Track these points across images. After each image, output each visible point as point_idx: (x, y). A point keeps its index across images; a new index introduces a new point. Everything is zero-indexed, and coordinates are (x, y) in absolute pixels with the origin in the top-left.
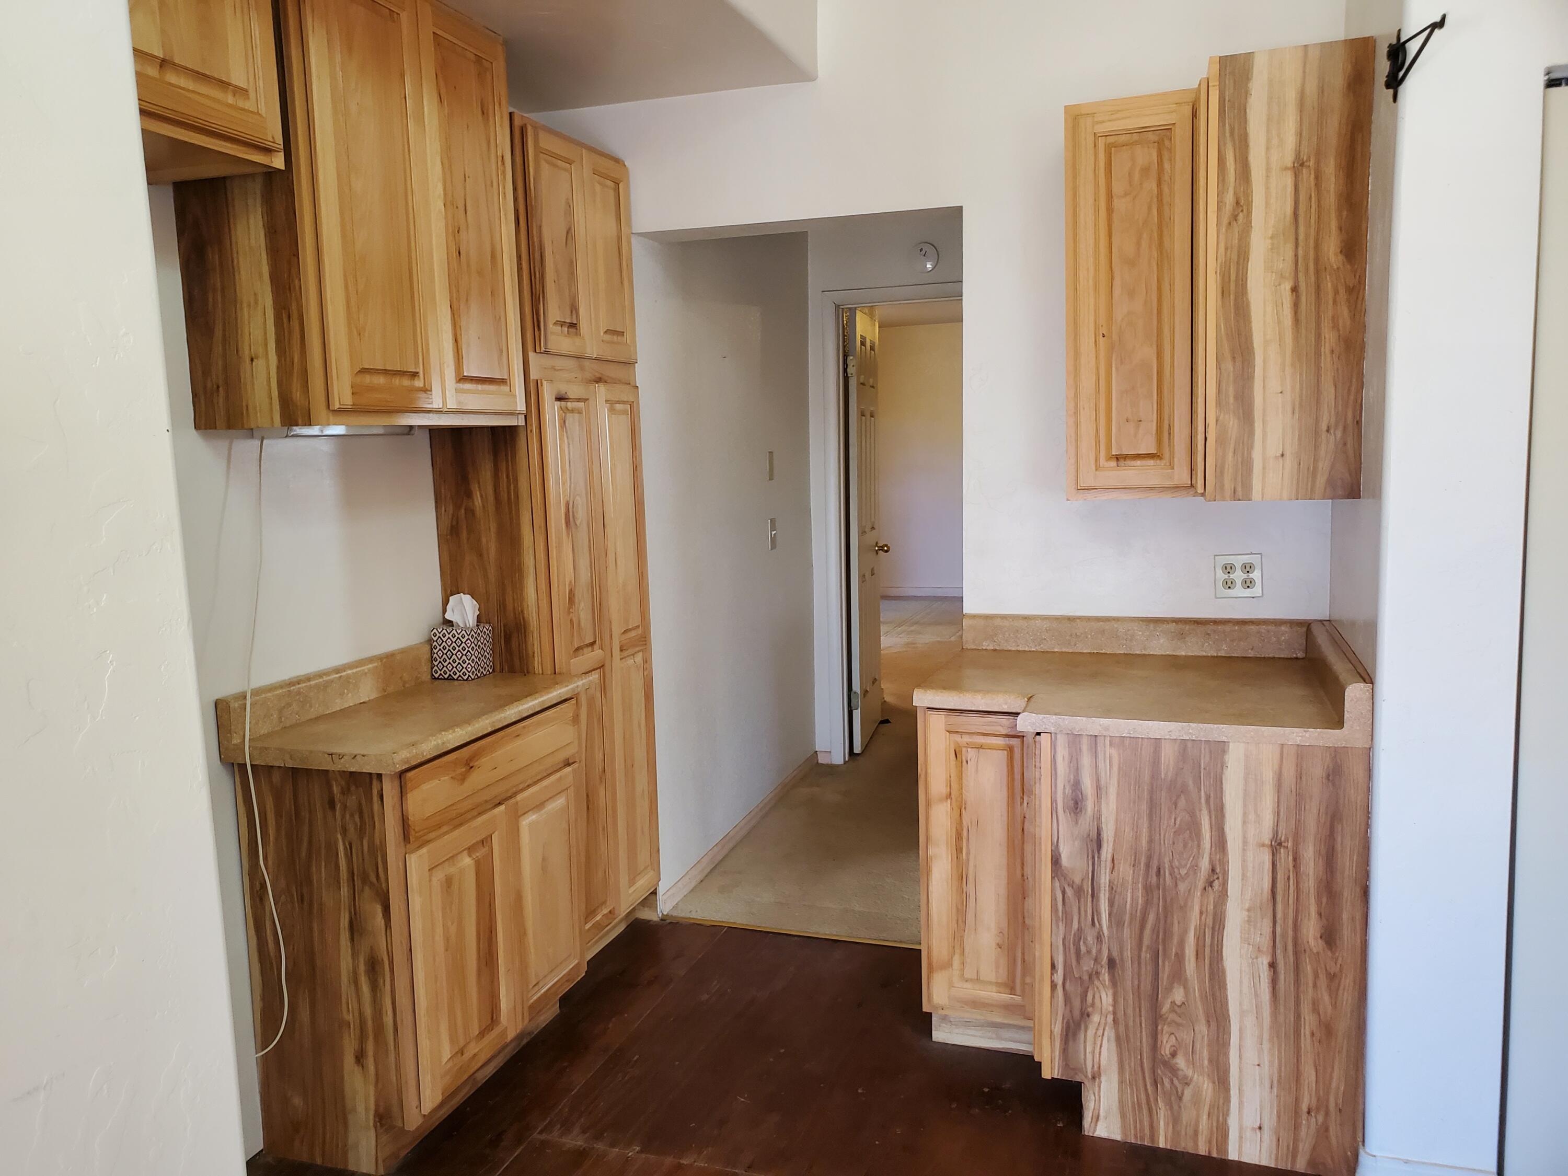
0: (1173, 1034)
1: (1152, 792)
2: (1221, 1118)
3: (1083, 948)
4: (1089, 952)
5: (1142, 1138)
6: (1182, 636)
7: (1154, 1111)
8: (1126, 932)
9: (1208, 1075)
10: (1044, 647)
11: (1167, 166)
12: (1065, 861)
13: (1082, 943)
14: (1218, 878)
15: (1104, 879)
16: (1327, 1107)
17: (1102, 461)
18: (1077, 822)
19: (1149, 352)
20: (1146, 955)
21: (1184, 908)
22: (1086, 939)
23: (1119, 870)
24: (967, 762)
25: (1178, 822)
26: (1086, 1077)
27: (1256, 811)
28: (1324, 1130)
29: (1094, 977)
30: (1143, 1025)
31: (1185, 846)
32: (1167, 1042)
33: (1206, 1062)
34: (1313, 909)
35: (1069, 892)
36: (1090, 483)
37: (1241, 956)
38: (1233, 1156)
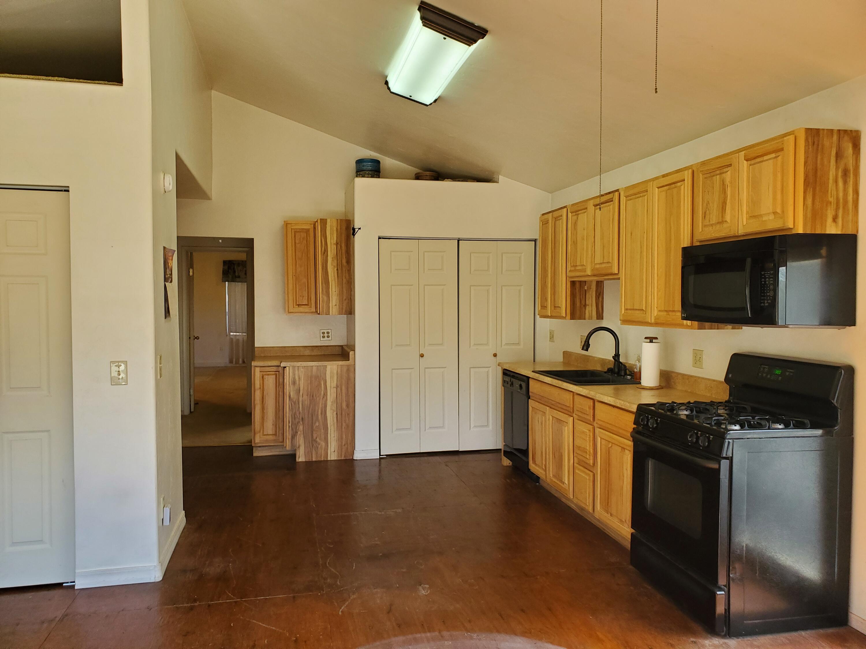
0: (316, 433)
1: (311, 378)
2: (326, 451)
3: (296, 417)
4: (297, 417)
5: (310, 459)
6: (312, 350)
7: (312, 452)
8: (306, 411)
9: (324, 441)
11: (308, 238)
12: (292, 396)
14: (325, 396)
15: (301, 399)
16: (348, 443)
17: (295, 306)
18: (294, 387)
19: (305, 280)
20: (310, 416)
21: (318, 403)
22: (296, 414)
23: (304, 397)
24: (265, 379)
25: (317, 384)
26: (297, 449)
27: (333, 380)
28: (347, 449)
29: (298, 423)
30: (310, 433)
31: (318, 389)
32: (315, 435)
33: (323, 438)
34: (344, 400)
35: (293, 403)
36: (292, 311)
37: (330, 413)
38: (329, 459)
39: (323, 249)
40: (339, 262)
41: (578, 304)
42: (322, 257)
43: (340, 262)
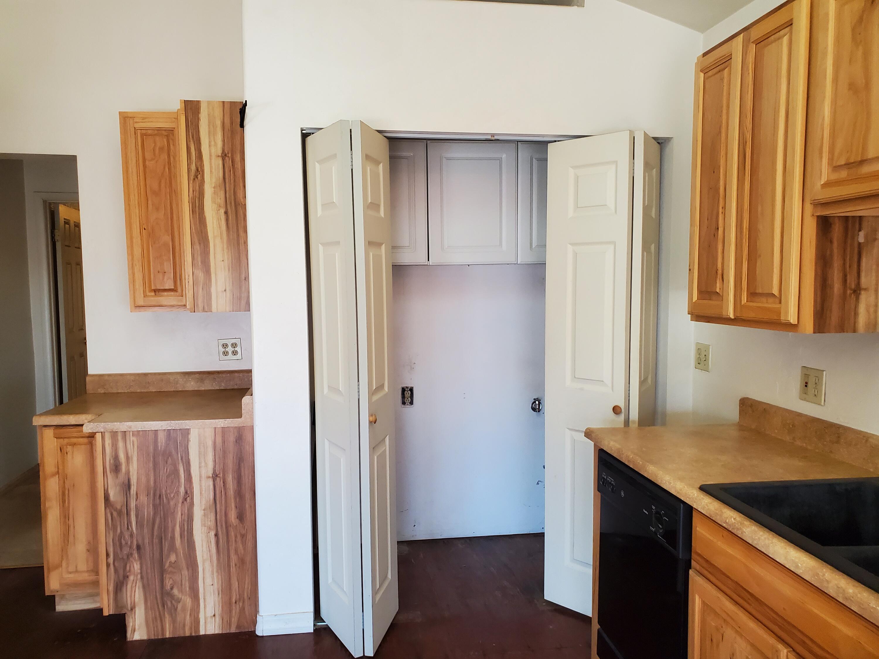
0: (171, 578)
1: (154, 458)
2: (196, 615)
3: (123, 542)
4: (126, 543)
5: (158, 635)
6: (202, 380)
7: (163, 619)
8: (146, 530)
9: (189, 595)
10: (132, 390)
11: (172, 148)
12: (112, 497)
13: (122, 540)
14: (189, 496)
15: (133, 504)
16: (244, 598)
17: (147, 293)
18: (117, 477)
19: (167, 238)
20: (156, 541)
21: (173, 513)
22: (124, 537)
23: (140, 499)
24: (67, 453)
25: (168, 470)
26: (128, 610)
27: (205, 461)
28: (243, 609)
29: (130, 556)
30: (156, 576)
31: (172, 482)
32: (168, 582)
33: (188, 589)
34: (233, 505)
35: (115, 514)
36: (142, 303)
37: (202, 533)
38: (202, 632)
39: (193, 167)
40: (230, 196)
41: (837, 286)
42: (191, 185)
43: (233, 197)
